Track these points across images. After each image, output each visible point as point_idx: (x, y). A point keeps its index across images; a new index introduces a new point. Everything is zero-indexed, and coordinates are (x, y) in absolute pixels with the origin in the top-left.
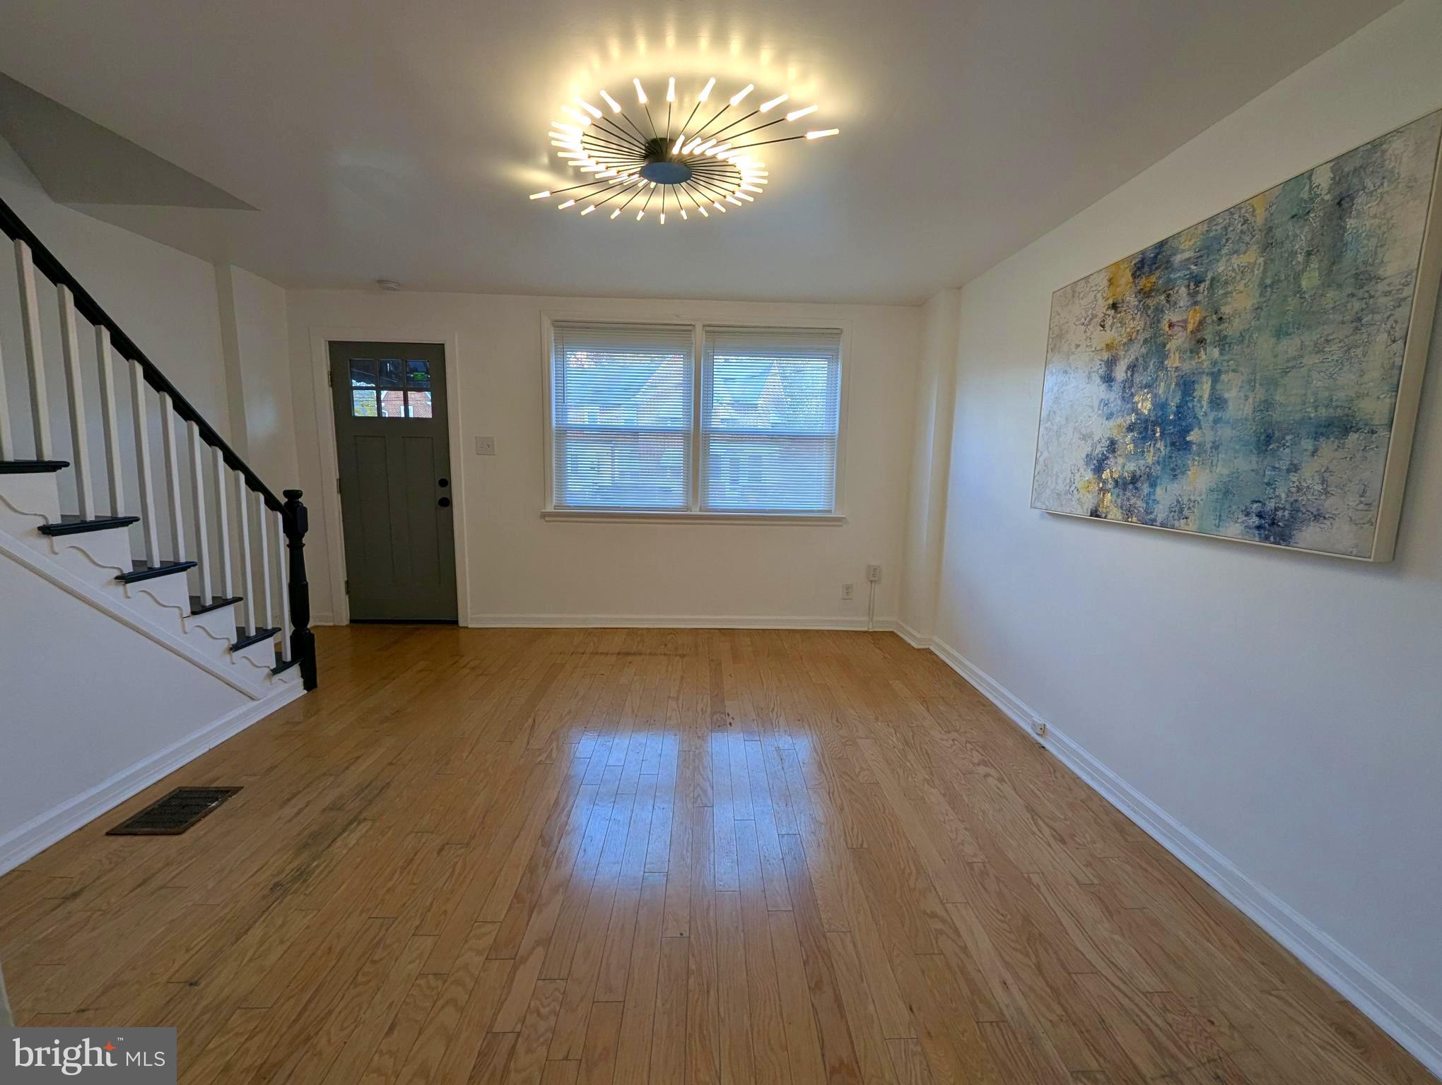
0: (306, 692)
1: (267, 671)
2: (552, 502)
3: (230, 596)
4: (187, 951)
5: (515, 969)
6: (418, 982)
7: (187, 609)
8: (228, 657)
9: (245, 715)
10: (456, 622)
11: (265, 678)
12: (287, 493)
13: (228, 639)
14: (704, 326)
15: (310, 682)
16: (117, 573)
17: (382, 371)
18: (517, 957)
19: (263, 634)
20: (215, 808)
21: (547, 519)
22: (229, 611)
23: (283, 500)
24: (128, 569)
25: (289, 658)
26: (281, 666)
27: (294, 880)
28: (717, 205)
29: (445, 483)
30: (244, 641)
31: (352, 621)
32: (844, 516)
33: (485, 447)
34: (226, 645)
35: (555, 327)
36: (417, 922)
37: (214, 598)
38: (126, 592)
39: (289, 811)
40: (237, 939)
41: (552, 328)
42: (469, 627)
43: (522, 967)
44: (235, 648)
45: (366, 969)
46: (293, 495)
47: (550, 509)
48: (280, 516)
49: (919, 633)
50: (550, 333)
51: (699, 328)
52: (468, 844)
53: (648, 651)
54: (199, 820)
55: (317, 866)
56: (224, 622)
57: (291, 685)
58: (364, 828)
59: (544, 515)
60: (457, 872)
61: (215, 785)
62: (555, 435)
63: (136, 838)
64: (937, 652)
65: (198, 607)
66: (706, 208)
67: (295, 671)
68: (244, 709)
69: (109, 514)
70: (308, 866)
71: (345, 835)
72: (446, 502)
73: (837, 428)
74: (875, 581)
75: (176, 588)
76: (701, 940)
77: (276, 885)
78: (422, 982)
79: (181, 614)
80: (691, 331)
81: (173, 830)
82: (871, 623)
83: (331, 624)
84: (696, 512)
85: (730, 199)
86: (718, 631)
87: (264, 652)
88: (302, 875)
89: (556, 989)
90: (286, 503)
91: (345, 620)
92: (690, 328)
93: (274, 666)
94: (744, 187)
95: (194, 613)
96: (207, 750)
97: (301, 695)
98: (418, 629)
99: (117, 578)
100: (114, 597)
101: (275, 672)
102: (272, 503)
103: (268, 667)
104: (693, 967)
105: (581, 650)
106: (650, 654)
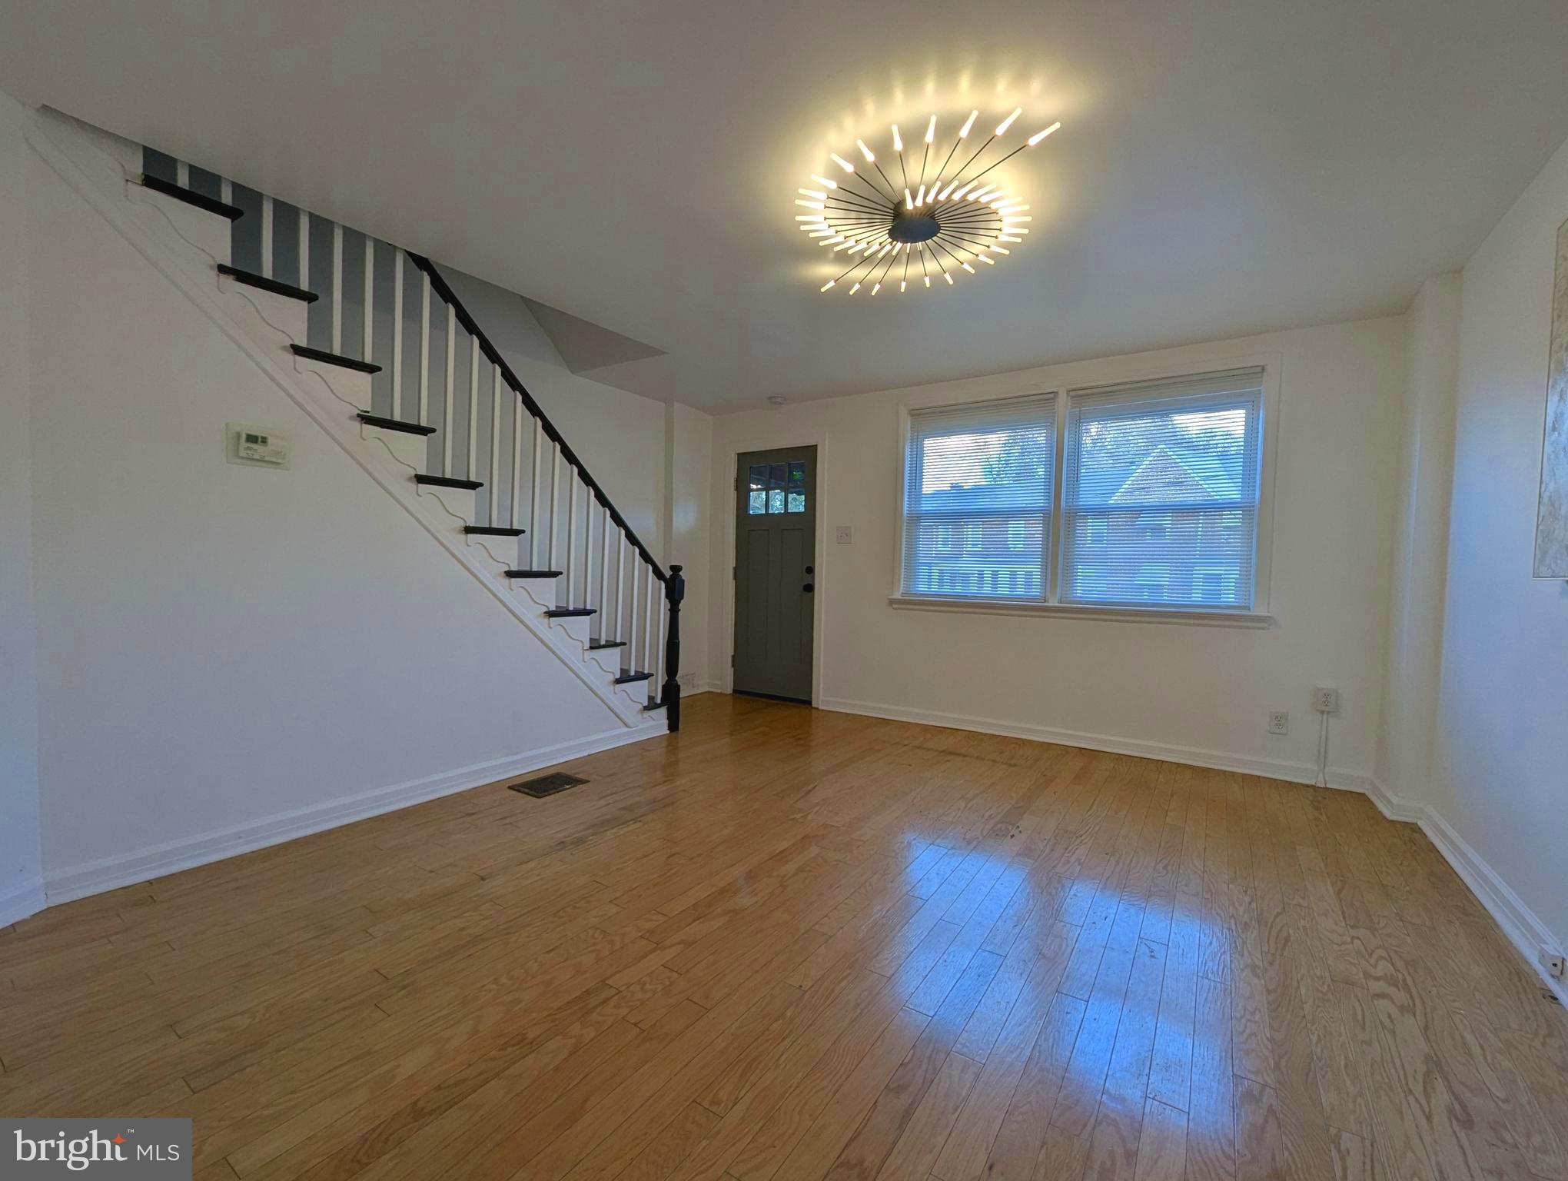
0: (668, 732)
1: (640, 707)
2: (899, 588)
3: (618, 641)
4: (495, 861)
5: (654, 950)
6: (589, 930)
7: (587, 645)
8: (612, 687)
9: (618, 736)
10: (809, 703)
11: (639, 711)
12: (673, 568)
13: (613, 673)
14: (1069, 391)
15: (673, 725)
16: (546, 610)
17: (791, 479)
18: (661, 945)
19: (641, 676)
20: (567, 789)
21: (894, 606)
22: (617, 651)
23: (668, 574)
24: (553, 608)
25: (659, 701)
26: (652, 706)
27: (572, 843)
28: (982, 258)
29: (810, 570)
30: (624, 678)
31: (735, 691)
32: (1269, 615)
33: (843, 535)
34: (611, 678)
35: (912, 415)
36: (618, 895)
37: (606, 641)
38: (549, 623)
39: (602, 802)
40: (521, 864)
41: (909, 418)
42: (820, 708)
43: (659, 952)
44: (618, 681)
45: (567, 909)
46: (676, 569)
47: (897, 595)
48: (663, 585)
49: (1397, 796)
50: (906, 424)
51: (1063, 396)
52: (692, 859)
53: (976, 755)
54: (554, 793)
55: (592, 840)
56: (612, 660)
57: (657, 723)
58: (639, 824)
59: (892, 602)
60: (668, 874)
61: (577, 776)
62: (905, 521)
63: (520, 794)
64: (1429, 833)
65: (595, 645)
66: (971, 264)
67: (663, 712)
68: (619, 731)
69: (547, 570)
70: (587, 838)
71: (621, 827)
72: (809, 588)
73: (1257, 496)
74: (1328, 713)
75: (581, 626)
76: (814, 1000)
77: (563, 842)
78: (591, 932)
79: (583, 647)
80: (1053, 399)
81: (536, 794)
82: (1321, 775)
83: (719, 691)
84: (1053, 603)
85: (995, 249)
86: (1078, 750)
87: (640, 691)
88: (579, 842)
89: (669, 978)
90: (671, 576)
91: (729, 690)
92: (1052, 395)
93: (646, 704)
94: (1007, 230)
95: (591, 648)
96: (587, 754)
97: (665, 733)
98: (777, 704)
99: (545, 613)
100: (542, 625)
101: (646, 708)
102: (658, 572)
103: (641, 703)
104: (789, 1014)
105: (906, 742)
106: (977, 758)
